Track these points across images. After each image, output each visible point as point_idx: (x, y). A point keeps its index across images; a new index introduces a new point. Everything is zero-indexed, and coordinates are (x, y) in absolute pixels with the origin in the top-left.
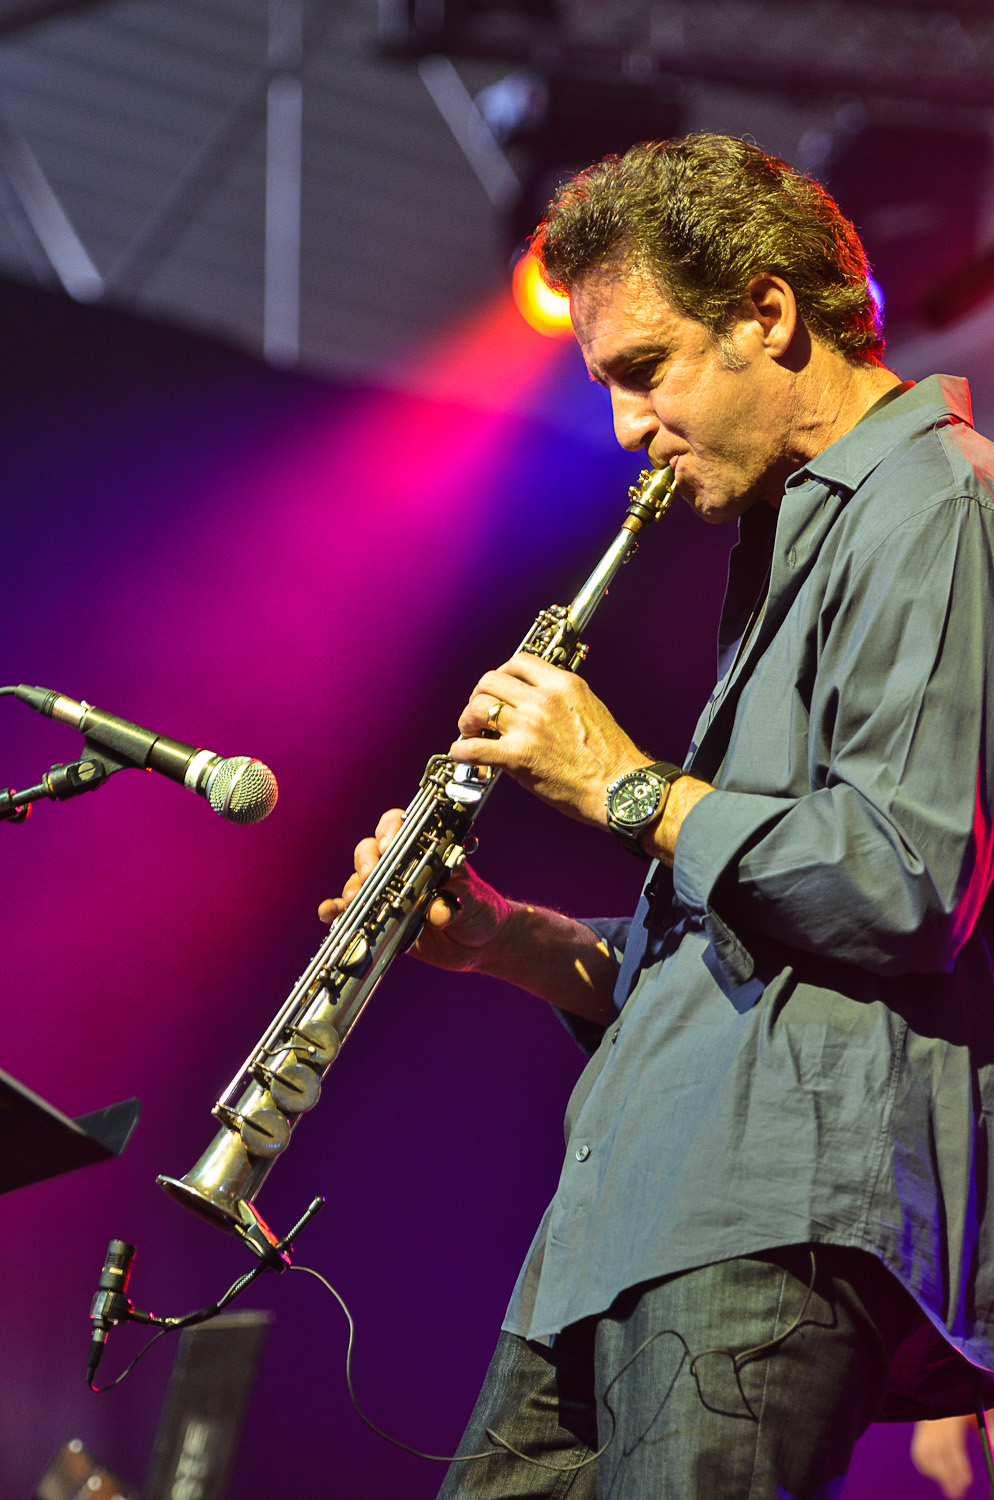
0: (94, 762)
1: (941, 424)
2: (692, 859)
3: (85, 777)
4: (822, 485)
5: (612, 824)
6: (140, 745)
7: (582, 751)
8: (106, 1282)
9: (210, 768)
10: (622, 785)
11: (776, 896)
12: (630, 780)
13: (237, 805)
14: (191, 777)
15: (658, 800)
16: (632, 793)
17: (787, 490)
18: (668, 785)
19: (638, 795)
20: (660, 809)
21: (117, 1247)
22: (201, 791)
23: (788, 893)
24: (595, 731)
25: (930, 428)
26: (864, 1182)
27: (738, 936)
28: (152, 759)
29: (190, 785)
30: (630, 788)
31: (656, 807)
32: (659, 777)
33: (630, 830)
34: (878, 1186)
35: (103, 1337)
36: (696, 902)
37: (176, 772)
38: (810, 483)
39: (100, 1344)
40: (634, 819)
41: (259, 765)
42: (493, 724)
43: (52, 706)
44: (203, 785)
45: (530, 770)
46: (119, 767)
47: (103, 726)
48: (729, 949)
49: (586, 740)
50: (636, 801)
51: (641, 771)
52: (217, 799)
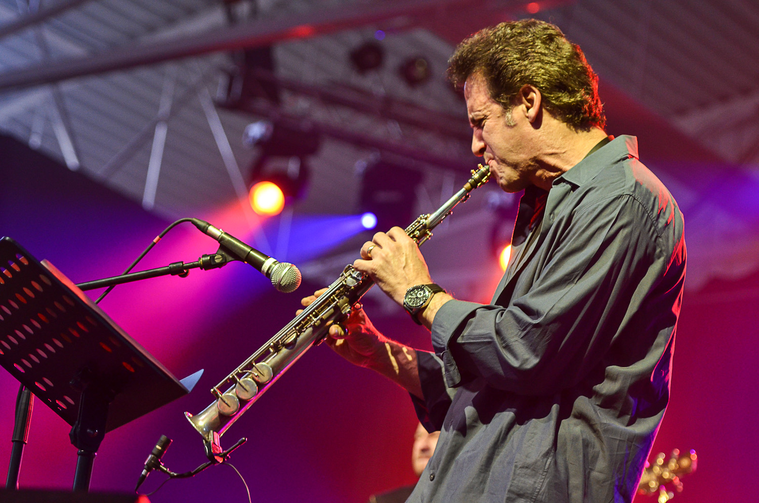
0: (222, 255)
1: (624, 159)
2: (441, 326)
3: (217, 261)
4: (568, 185)
5: (405, 306)
6: (244, 251)
7: (401, 272)
8: (154, 451)
9: (274, 265)
10: (413, 290)
11: (472, 351)
12: (417, 288)
13: (283, 283)
14: (265, 267)
15: (426, 299)
16: (416, 294)
17: (553, 186)
18: (433, 294)
19: (418, 295)
20: (426, 304)
21: (163, 438)
22: (268, 274)
23: (478, 351)
24: (411, 265)
25: (619, 161)
26: (532, 494)
27: (457, 365)
28: (249, 258)
29: (263, 271)
30: (416, 292)
31: (424, 302)
32: (430, 290)
33: (412, 309)
34: (539, 496)
35: (146, 474)
36: (442, 345)
37: (259, 265)
38: (562, 184)
39: (144, 476)
40: (414, 305)
41: (294, 267)
42: (369, 255)
43: (207, 228)
44: (270, 272)
45: (376, 274)
46: (233, 259)
47: (229, 240)
48: (452, 368)
49: (404, 267)
50: (417, 298)
51: (423, 285)
52: (274, 279)
